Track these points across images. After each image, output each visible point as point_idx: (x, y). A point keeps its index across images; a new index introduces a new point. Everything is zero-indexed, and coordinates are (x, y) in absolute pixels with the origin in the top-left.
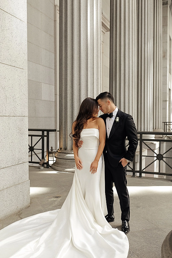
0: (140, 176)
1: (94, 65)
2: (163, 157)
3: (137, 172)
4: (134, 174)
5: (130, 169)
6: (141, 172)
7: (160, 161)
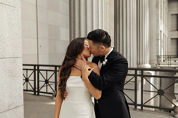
0: (142, 109)
1: (98, 8)
2: (164, 93)
3: (139, 105)
4: (136, 107)
5: (132, 103)
6: (142, 105)
7: (160, 97)
